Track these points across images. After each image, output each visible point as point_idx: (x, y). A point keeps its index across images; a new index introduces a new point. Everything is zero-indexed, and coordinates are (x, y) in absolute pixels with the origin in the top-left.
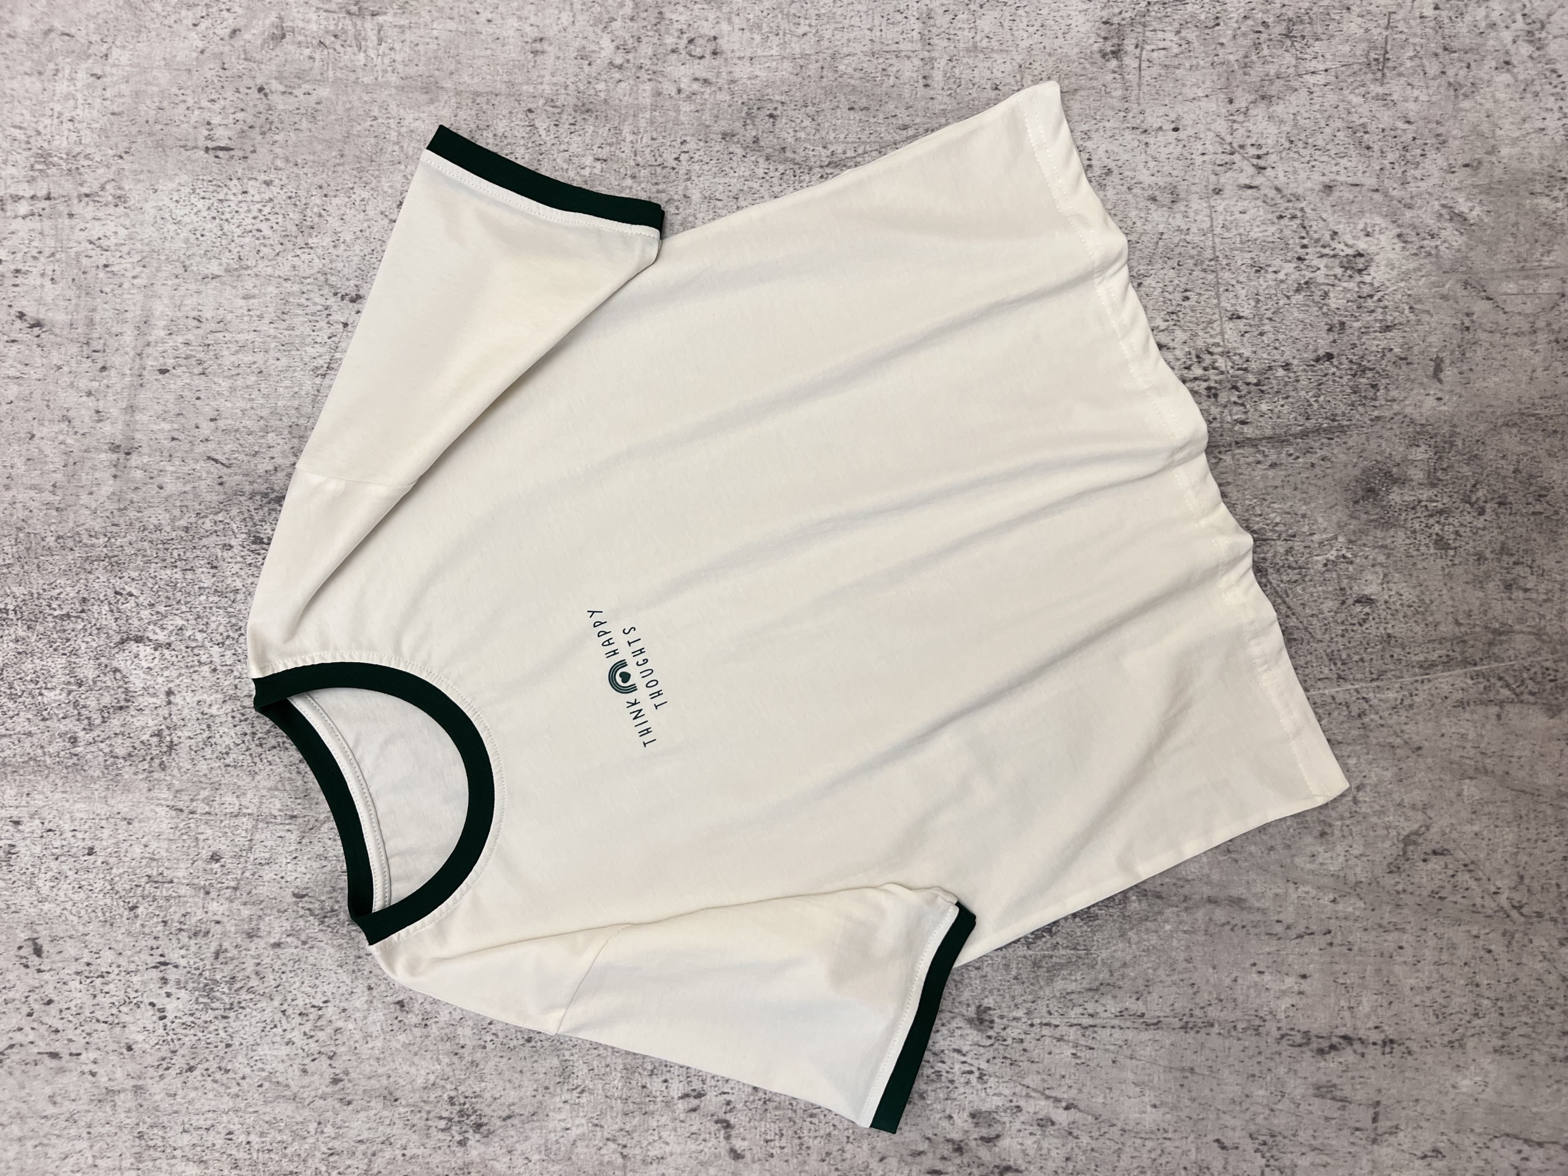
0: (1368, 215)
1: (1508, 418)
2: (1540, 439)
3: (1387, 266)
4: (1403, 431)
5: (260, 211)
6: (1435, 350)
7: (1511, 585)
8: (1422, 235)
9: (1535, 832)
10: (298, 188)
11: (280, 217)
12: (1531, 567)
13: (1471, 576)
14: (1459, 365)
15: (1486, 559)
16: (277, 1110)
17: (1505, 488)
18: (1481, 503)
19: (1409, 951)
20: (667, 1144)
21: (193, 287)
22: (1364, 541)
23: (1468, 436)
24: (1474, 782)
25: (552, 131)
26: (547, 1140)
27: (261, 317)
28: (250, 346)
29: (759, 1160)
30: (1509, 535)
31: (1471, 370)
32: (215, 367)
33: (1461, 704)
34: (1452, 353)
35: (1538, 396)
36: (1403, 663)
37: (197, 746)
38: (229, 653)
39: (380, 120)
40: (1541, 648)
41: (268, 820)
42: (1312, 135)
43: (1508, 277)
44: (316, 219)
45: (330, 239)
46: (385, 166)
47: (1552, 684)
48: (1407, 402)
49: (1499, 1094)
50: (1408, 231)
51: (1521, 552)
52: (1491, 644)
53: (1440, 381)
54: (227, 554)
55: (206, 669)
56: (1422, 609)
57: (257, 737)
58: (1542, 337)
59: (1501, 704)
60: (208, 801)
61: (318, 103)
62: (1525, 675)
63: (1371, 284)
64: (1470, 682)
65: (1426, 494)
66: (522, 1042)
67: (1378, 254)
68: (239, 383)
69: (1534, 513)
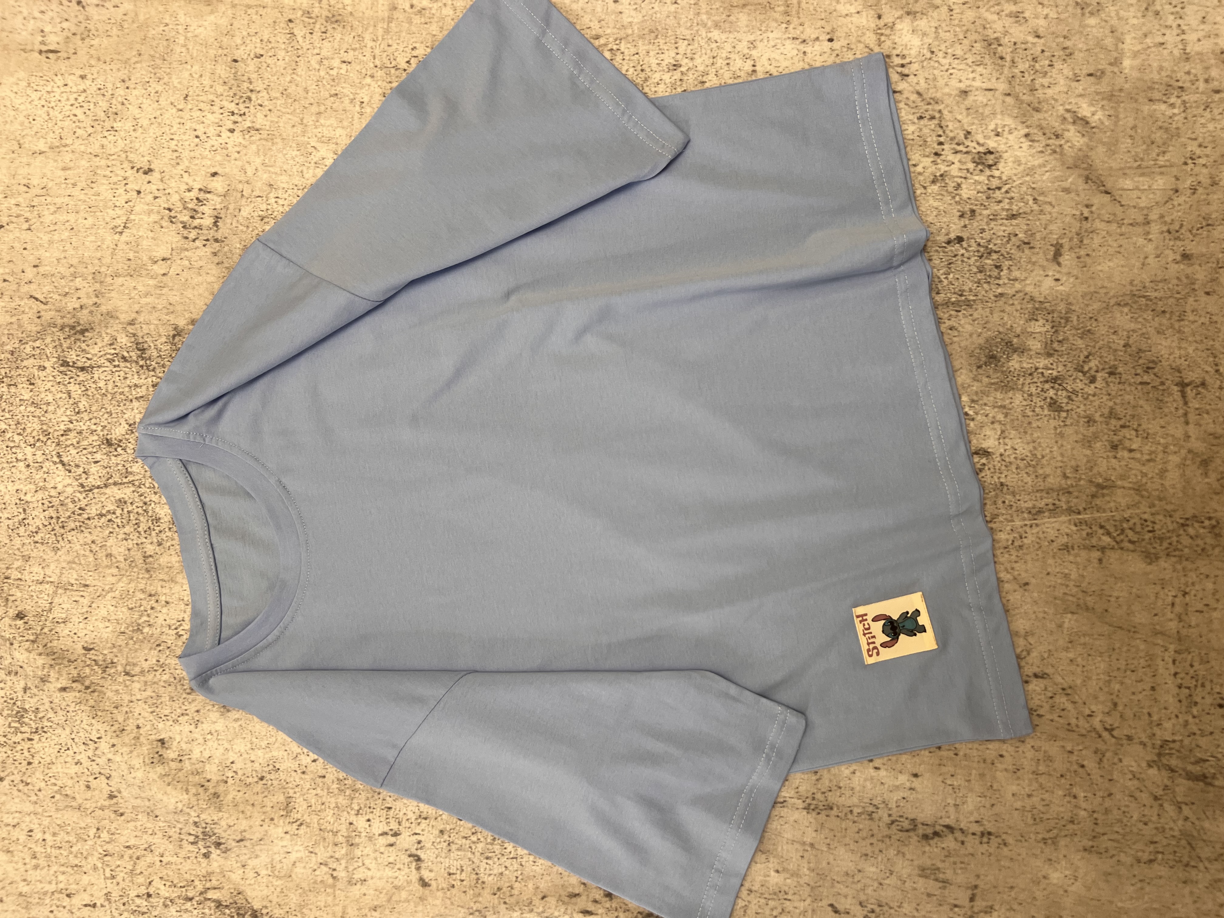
0: (999, 116)
1: (1120, 298)
2: (1150, 317)
3: (1014, 162)
4: (1024, 307)
5: (76, 99)
6: (1055, 237)
7: (1117, 446)
8: (1048, 135)
9: (1124, 663)
10: (105, 81)
11: (92, 106)
12: (1136, 431)
13: (1080, 436)
14: (1077, 250)
15: (1095, 422)
16: (65, 818)
17: (1115, 360)
18: (1092, 373)
19: (1008, 759)
20: (369, 869)
21: (25, 160)
22: (985, 401)
23: (1082, 313)
24: (1075, 617)
25: (308, 38)
26: (273, 860)
27: (74, 185)
28: (65, 207)
29: (443, 889)
30: (1118, 401)
31: (1088, 255)
32: (38, 224)
33: (1066, 548)
34: (1071, 239)
35: (1148, 280)
36: (1014, 509)
37: (14, 525)
38: (39, 453)
39: (170, 26)
40: (1139, 502)
41: (67, 587)
42: (952, 46)
43: (1124, 174)
44: (120, 107)
45: (131, 124)
46: (175, 65)
47: (1151, 534)
48: (1028, 282)
49: (1089, 889)
50: (1036, 131)
51: (1128, 417)
52: (1093, 496)
53: (1059, 264)
54: (42, 374)
55: (21, 465)
56: (1033, 463)
57: (60, 520)
58: (1155, 228)
59: (1103, 549)
60: (20, 570)
61: (125, 15)
62: (1125, 525)
63: (1000, 178)
64: (1074, 528)
65: (1042, 362)
66: (256, 779)
67: (1006, 152)
68: (56, 237)
69: (1141, 383)
